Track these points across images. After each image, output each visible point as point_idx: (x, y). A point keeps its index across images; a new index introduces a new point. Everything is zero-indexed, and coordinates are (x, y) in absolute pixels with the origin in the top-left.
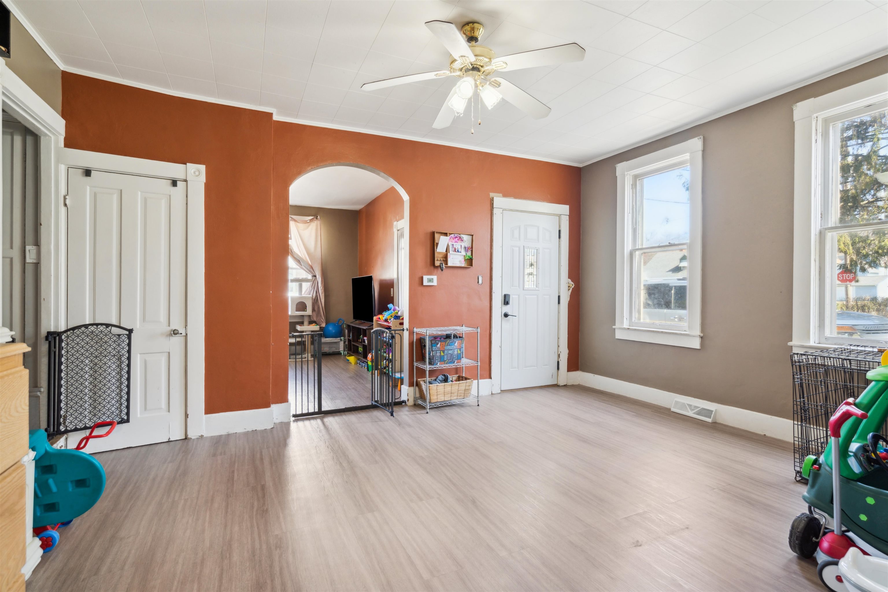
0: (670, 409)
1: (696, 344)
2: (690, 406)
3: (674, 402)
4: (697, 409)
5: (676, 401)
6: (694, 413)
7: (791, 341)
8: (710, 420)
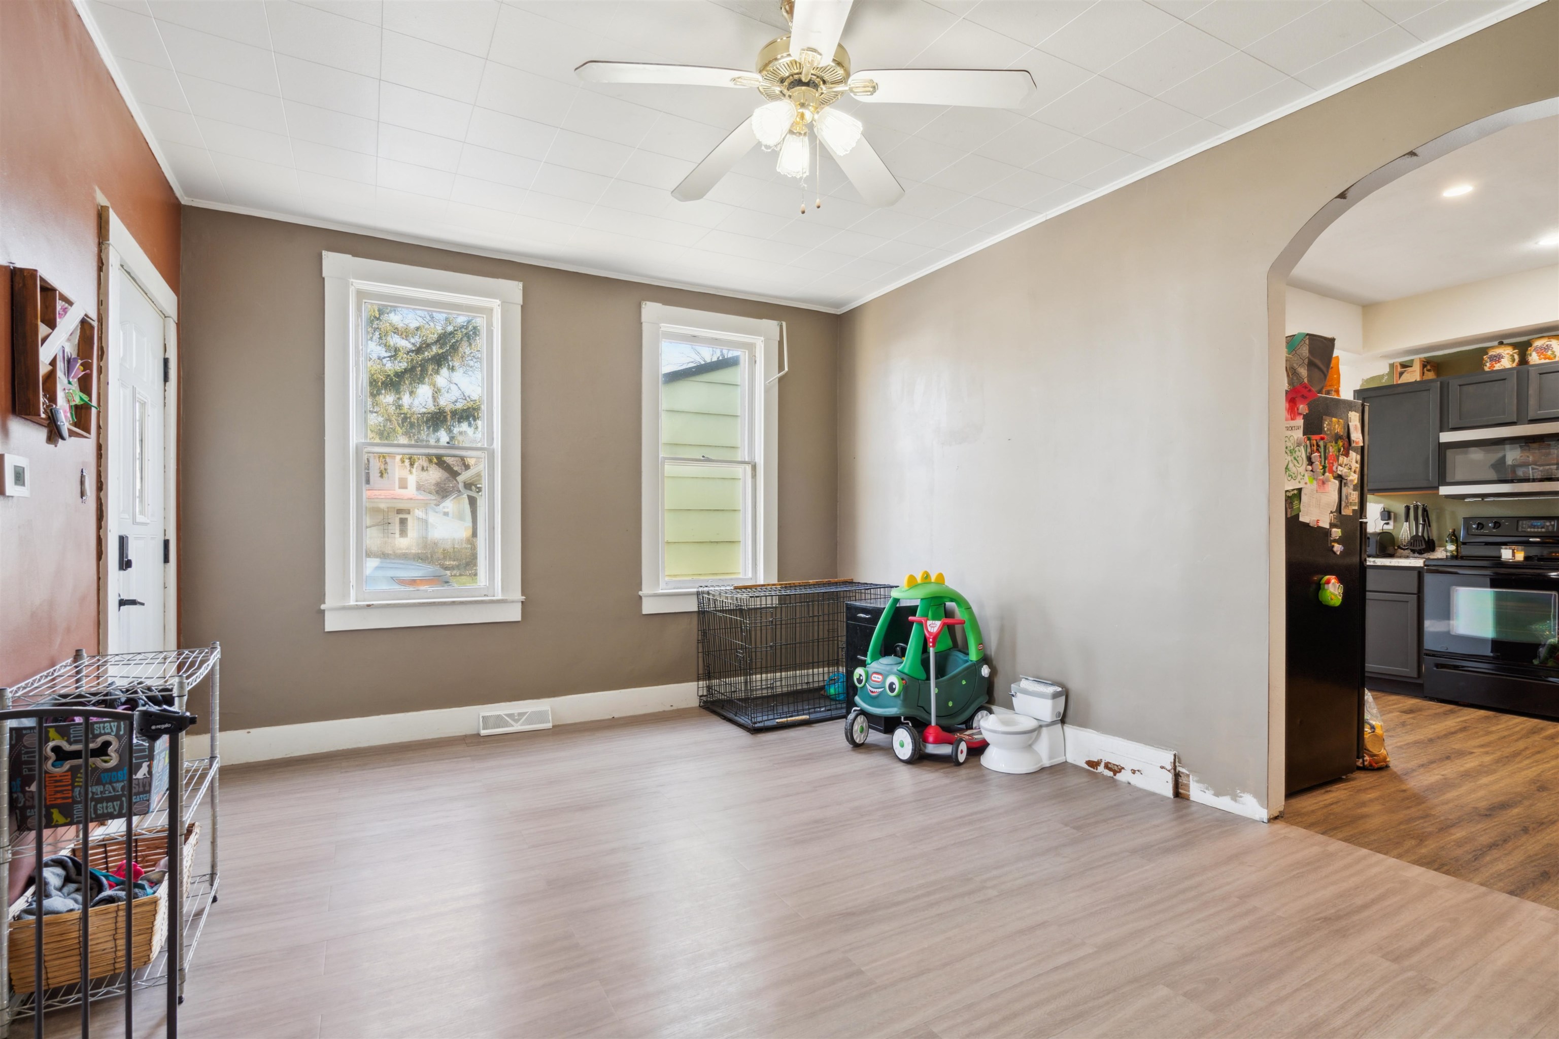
0: (478, 735)
1: (514, 614)
2: (510, 716)
3: (481, 720)
4: (524, 716)
5: (483, 717)
6: (521, 725)
7: (641, 590)
8: (549, 725)
